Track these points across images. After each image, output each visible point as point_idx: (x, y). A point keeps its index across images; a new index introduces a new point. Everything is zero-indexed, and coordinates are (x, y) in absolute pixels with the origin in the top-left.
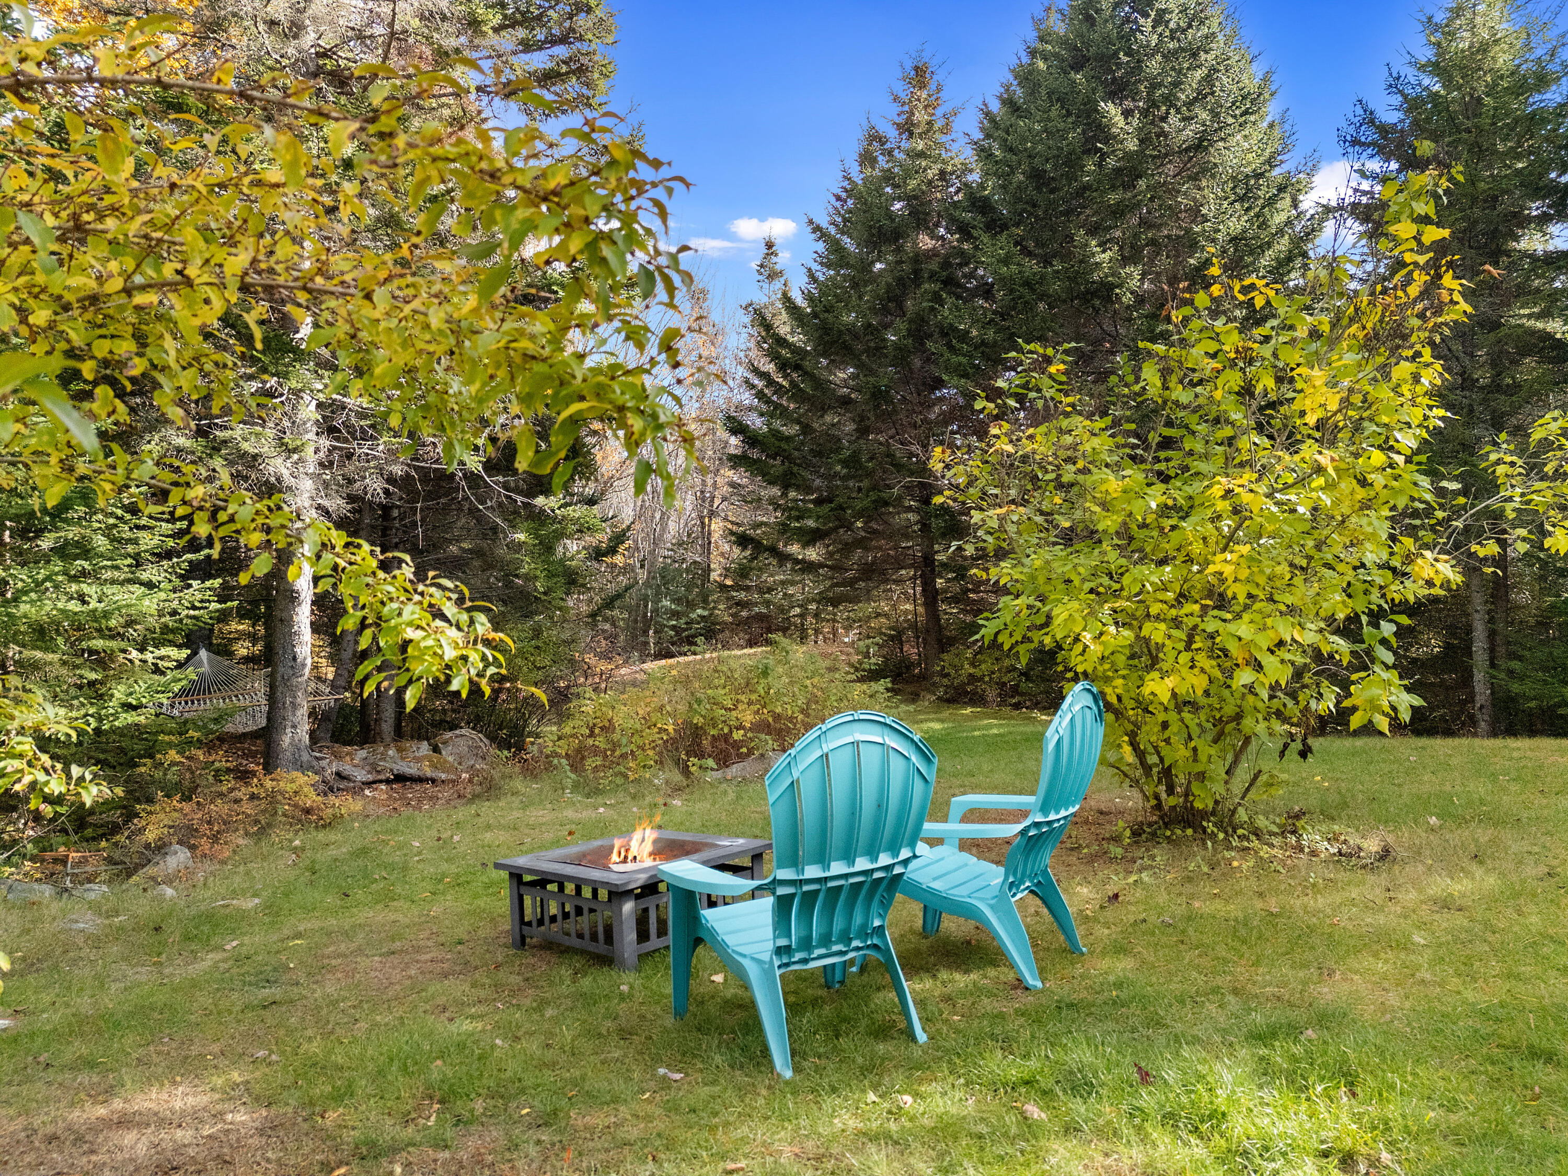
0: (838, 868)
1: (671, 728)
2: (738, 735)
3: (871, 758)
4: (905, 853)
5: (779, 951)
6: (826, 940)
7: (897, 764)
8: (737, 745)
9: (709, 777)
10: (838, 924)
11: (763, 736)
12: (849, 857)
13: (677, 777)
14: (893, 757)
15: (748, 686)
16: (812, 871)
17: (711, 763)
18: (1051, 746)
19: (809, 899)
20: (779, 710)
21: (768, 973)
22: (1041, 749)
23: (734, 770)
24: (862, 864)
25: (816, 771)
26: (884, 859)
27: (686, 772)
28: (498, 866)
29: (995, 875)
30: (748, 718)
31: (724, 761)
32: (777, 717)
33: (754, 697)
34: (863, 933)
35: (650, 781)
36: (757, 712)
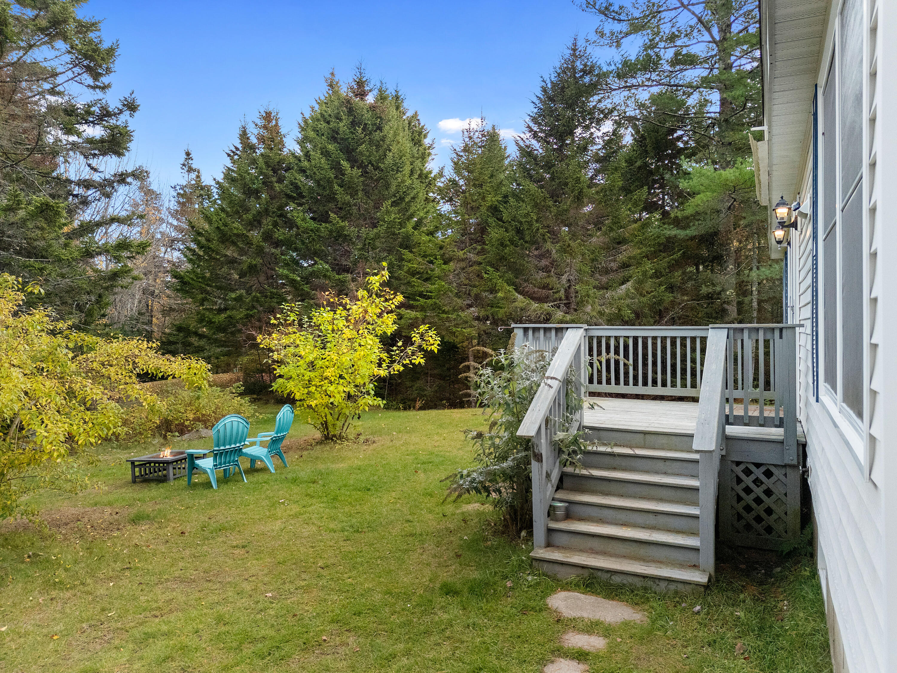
0: (228, 447)
1: (158, 422)
2: (187, 423)
3: (235, 424)
4: (242, 444)
5: (214, 465)
6: (225, 463)
7: (241, 425)
8: (187, 427)
9: (176, 439)
10: (228, 459)
11: (197, 423)
12: (230, 445)
13: (162, 440)
14: (240, 424)
15: (190, 404)
16: (222, 448)
17: (177, 434)
18: (278, 420)
19: (222, 453)
20: (204, 412)
21: (212, 470)
22: (275, 421)
23: (186, 436)
24: (233, 446)
25: (223, 427)
26: (238, 445)
27: (165, 437)
28: (127, 461)
29: (266, 450)
30: (191, 416)
31: (182, 433)
32: (203, 415)
33: (194, 408)
34: (233, 462)
35: (150, 442)
36: (195, 414)
